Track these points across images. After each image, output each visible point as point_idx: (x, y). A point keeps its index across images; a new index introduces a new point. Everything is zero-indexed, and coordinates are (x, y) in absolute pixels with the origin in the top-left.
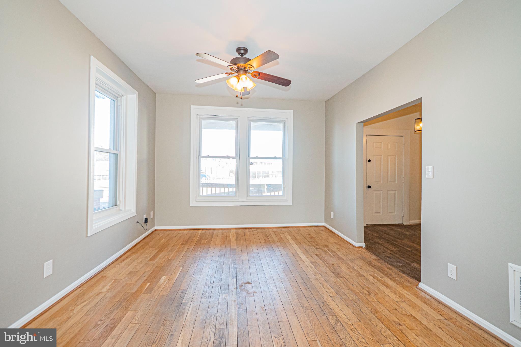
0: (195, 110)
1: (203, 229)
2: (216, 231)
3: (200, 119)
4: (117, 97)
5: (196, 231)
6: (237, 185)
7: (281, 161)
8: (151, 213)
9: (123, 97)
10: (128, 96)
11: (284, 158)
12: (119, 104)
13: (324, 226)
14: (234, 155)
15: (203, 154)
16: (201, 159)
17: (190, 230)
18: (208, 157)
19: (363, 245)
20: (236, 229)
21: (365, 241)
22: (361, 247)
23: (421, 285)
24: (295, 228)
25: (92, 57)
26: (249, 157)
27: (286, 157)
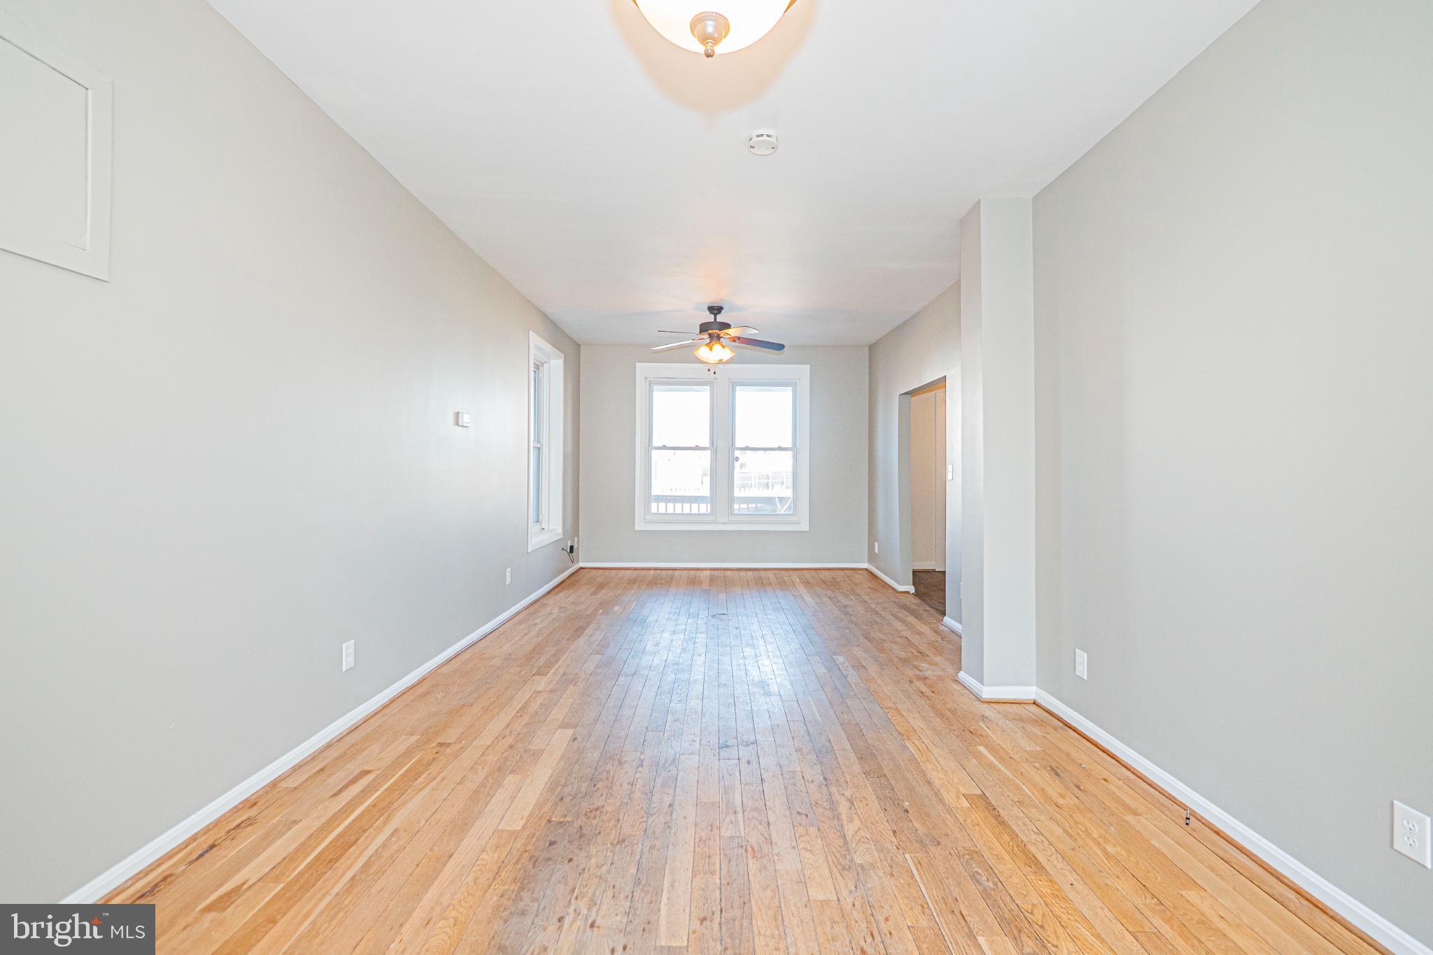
0: (643, 370)
1: (656, 569)
2: (677, 573)
3: (651, 384)
4: (538, 366)
5: (644, 572)
6: (713, 499)
7: (790, 453)
8: (576, 539)
9: (545, 365)
10: (552, 361)
11: (794, 449)
12: (541, 376)
13: (866, 569)
14: (707, 444)
15: (656, 443)
16: (653, 451)
17: (635, 569)
18: (664, 447)
19: (912, 589)
20: (711, 569)
21: (914, 584)
22: (908, 593)
23: (947, 619)
24: (813, 571)
25: (530, 332)
26: (732, 447)
27: (798, 446)
